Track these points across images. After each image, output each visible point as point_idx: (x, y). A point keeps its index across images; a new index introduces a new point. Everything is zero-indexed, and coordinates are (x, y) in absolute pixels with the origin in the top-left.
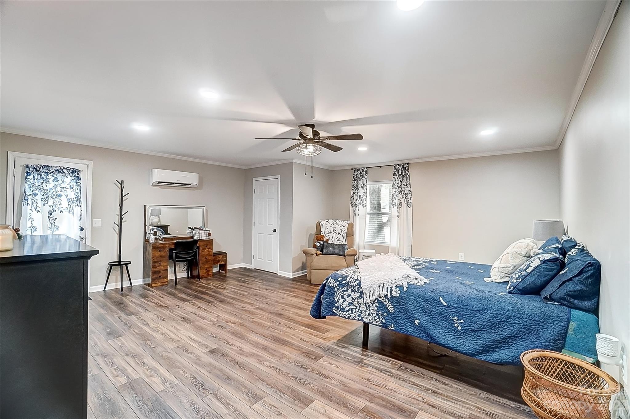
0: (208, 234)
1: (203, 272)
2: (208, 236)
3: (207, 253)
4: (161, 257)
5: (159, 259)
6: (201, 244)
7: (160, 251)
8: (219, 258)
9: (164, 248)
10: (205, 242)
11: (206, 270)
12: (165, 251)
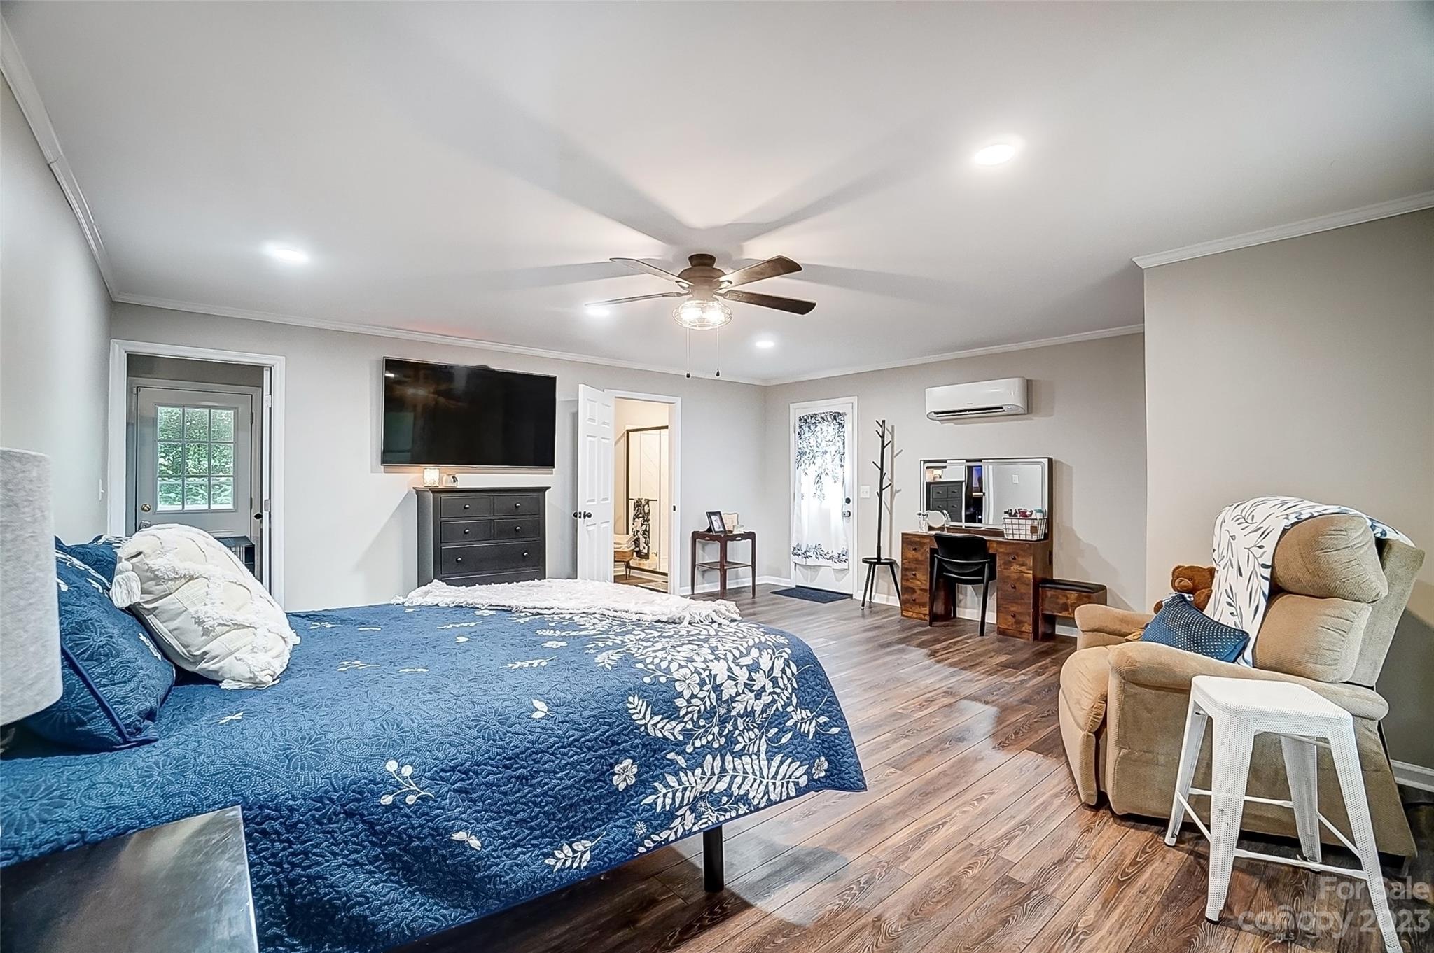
0: (1029, 528)
1: (1006, 619)
2: (1029, 532)
3: (1015, 576)
4: (917, 561)
5: (913, 566)
6: (1001, 550)
7: (915, 549)
8: (1068, 598)
9: (922, 544)
10: (1011, 547)
11: (1014, 616)
12: (922, 550)
